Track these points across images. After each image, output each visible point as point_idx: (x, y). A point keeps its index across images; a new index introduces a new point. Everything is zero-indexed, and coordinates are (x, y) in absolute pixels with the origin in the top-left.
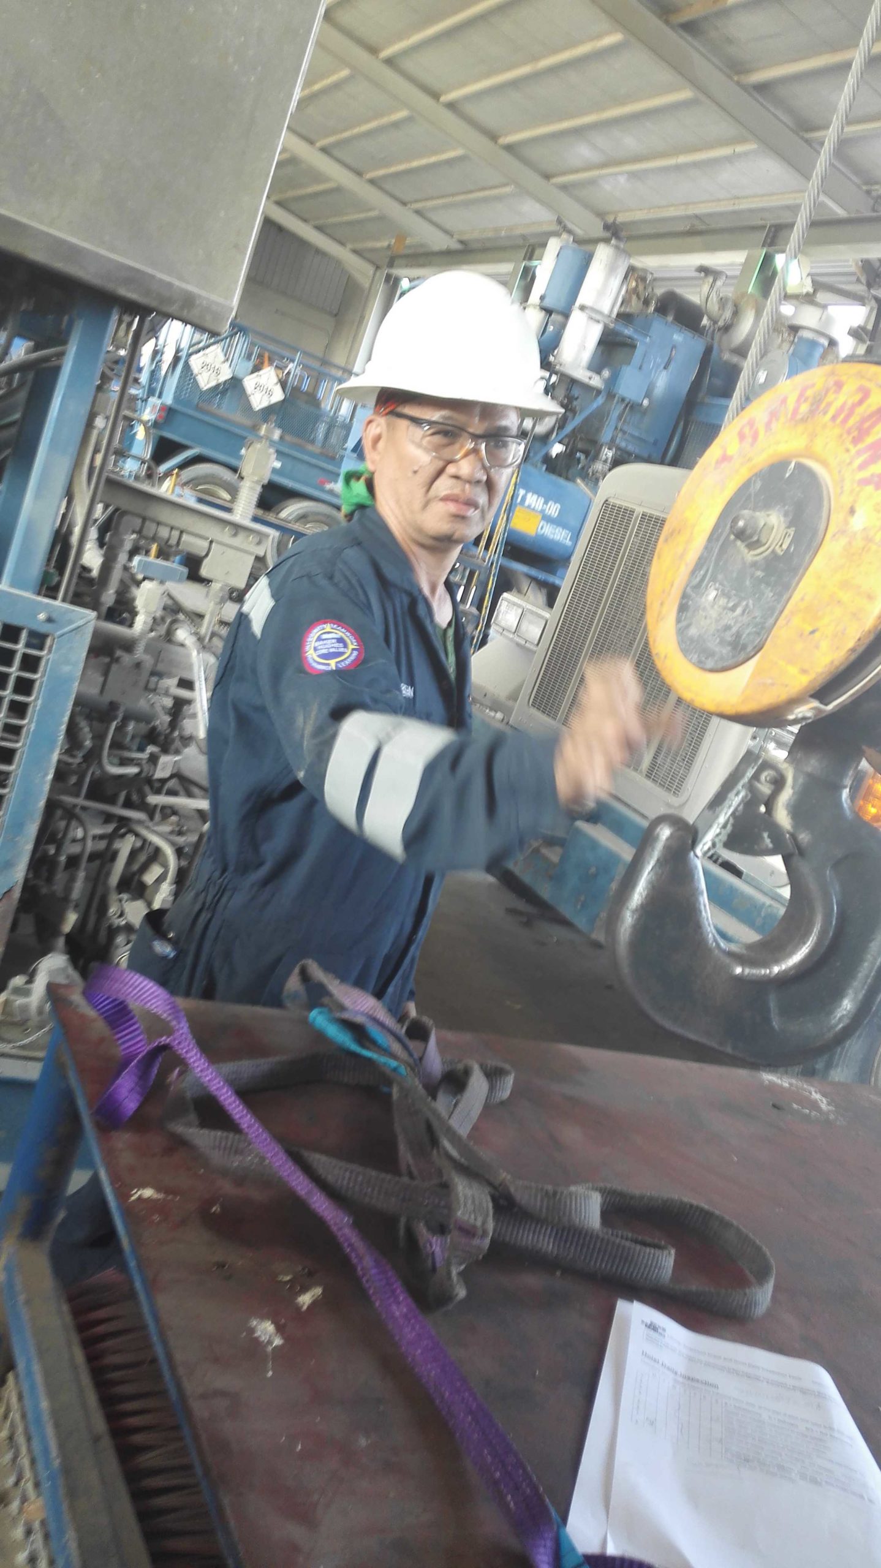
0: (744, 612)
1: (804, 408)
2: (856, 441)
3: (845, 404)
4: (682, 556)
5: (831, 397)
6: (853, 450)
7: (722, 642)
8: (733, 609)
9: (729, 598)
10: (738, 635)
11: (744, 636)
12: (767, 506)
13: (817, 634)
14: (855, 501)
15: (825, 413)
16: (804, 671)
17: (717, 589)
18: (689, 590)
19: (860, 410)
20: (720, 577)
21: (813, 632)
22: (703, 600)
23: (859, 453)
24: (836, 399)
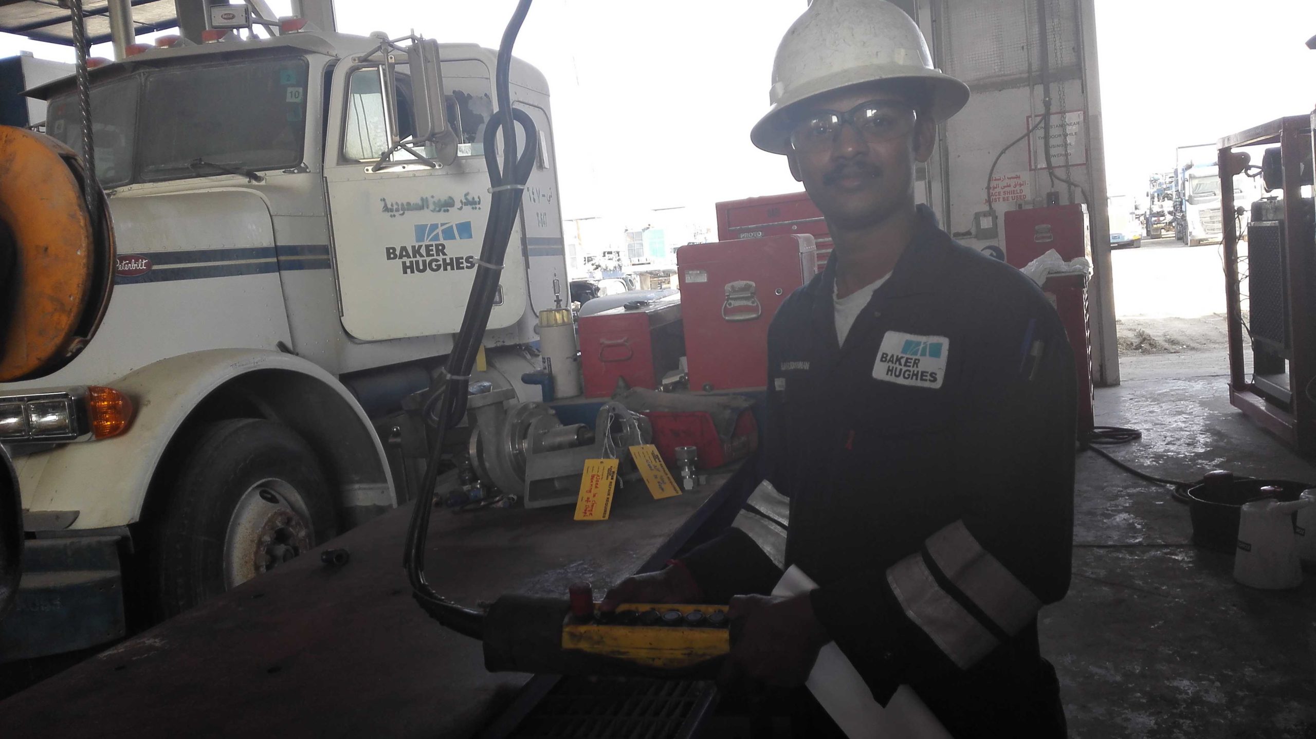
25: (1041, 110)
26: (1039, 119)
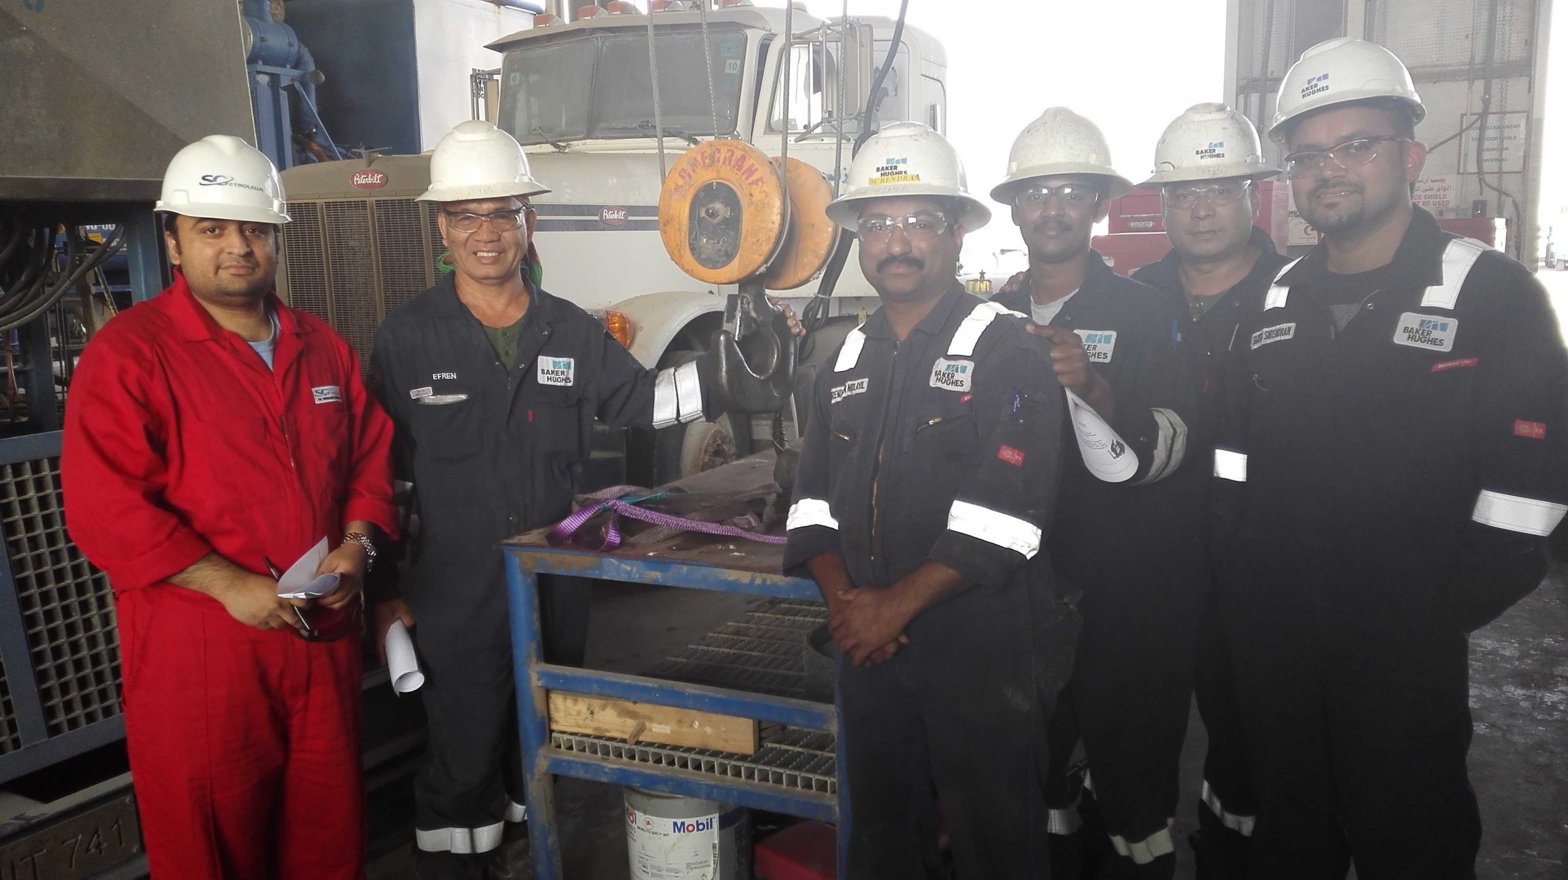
0: (724, 243)
1: (707, 161)
2: (739, 170)
3: (725, 157)
4: (680, 229)
5: (717, 155)
6: (740, 174)
7: (720, 256)
8: (718, 243)
9: (714, 239)
10: (726, 251)
11: (729, 251)
12: (711, 202)
13: (760, 241)
14: (750, 191)
15: (719, 162)
16: (760, 255)
17: (706, 238)
18: (691, 241)
19: (734, 158)
20: (704, 233)
21: (758, 241)
22: (701, 243)
23: (743, 174)
24: (720, 156)
25: (1478, 107)
26: (1475, 117)
